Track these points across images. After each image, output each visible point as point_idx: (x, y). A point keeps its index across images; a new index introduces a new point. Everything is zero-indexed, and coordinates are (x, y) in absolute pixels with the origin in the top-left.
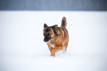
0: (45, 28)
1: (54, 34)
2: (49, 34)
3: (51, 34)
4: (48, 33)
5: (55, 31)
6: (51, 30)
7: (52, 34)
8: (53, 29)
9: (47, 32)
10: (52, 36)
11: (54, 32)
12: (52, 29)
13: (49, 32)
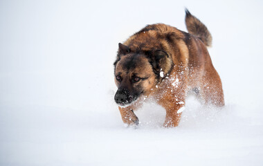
1: (152, 79)
3: (143, 79)
4: (131, 73)
6: (142, 65)
8: (151, 63)
9: (128, 68)
10: (146, 85)
12: (146, 61)
13: (137, 69)
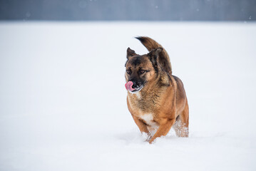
0: (131, 58)
2: (140, 69)
5: (156, 64)
7: (149, 71)
11: (154, 66)
